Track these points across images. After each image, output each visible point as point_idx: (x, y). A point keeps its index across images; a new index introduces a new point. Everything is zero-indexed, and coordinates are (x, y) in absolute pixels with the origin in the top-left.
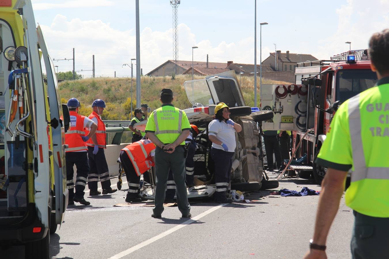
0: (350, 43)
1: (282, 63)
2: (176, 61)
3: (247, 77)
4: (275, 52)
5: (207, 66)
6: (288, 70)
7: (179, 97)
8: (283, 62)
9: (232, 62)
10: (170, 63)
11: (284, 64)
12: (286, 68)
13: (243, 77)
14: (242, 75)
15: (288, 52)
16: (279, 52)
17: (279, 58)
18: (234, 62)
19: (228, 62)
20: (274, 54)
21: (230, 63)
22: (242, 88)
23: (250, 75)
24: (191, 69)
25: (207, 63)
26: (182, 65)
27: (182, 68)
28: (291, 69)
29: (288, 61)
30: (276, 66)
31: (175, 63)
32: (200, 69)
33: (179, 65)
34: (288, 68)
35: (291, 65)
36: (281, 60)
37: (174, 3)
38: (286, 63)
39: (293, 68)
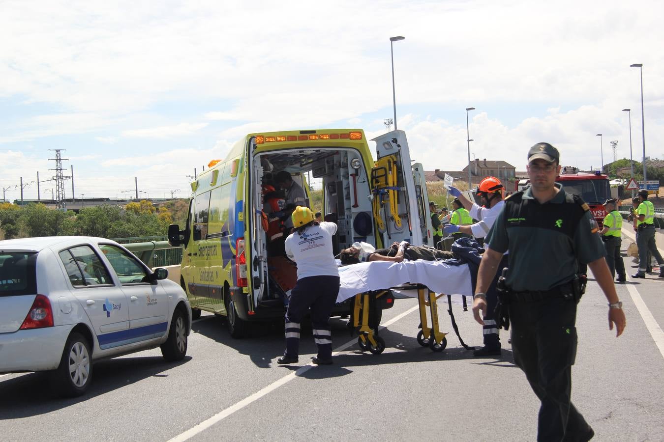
1: (480, 169)
11: (482, 169)
12: (484, 173)
15: (485, 159)
16: (477, 160)
17: (478, 165)
18: (440, 170)
19: (436, 170)
20: (473, 161)
21: (437, 171)
28: (488, 174)
29: (485, 167)
30: (476, 171)
34: (486, 173)
35: (488, 171)
36: (479, 166)
37: (387, 123)
38: (484, 169)
39: (490, 172)
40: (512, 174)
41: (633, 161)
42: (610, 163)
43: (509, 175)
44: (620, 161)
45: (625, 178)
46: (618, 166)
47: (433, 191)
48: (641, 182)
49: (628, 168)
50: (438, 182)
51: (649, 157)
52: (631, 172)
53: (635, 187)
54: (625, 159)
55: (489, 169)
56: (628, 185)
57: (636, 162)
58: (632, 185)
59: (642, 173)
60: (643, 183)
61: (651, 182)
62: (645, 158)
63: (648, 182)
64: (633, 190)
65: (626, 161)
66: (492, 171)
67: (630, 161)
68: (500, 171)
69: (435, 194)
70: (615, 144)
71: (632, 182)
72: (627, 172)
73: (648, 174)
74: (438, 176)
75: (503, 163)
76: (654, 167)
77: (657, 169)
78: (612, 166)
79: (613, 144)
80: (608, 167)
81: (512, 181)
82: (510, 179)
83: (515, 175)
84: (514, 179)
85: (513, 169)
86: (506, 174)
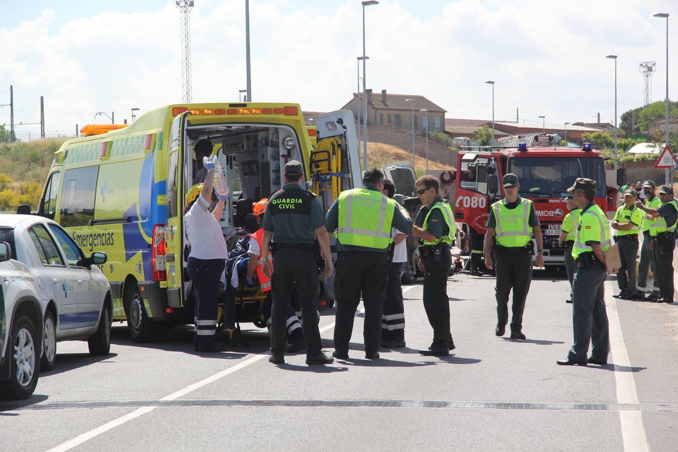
1: (374, 111)
4: (362, 91)
6: (386, 123)
8: (376, 109)
11: (379, 112)
12: (381, 120)
15: (384, 91)
16: (369, 91)
17: (370, 103)
20: (361, 94)
28: (390, 122)
29: (386, 107)
30: (365, 115)
34: (386, 119)
35: (390, 116)
36: (372, 105)
38: (382, 112)
39: (393, 119)
40: (438, 125)
42: (637, 107)
43: (431, 126)
45: (663, 141)
46: (652, 115)
49: (671, 120)
53: (672, 163)
55: (390, 112)
56: (660, 158)
58: (667, 160)
64: (667, 170)
66: (397, 116)
68: (415, 118)
70: (650, 69)
71: (667, 154)
75: (420, 101)
78: (640, 115)
79: (645, 69)
80: (631, 117)
81: (438, 140)
82: (433, 134)
83: (444, 128)
84: (442, 135)
85: (441, 114)
86: (425, 124)
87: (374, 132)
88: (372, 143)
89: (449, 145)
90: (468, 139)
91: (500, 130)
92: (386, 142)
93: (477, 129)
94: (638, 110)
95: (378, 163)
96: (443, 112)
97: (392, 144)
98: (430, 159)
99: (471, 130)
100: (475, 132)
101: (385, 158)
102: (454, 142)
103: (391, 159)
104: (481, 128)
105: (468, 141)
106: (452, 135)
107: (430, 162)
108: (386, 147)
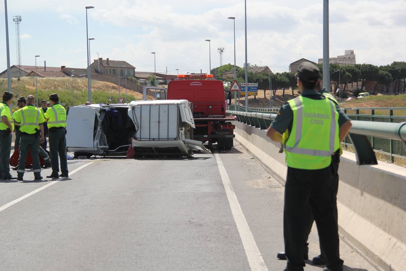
0: (155, 53)
1: (103, 67)
2: (19, 66)
3: (78, 78)
4: (98, 59)
5: (45, 70)
6: (109, 73)
7: (24, 94)
8: (104, 67)
9: (65, 66)
10: (14, 68)
11: (105, 68)
12: (107, 72)
13: (74, 78)
14: (73, 77)
15: (108, 59)
16: (101, 59)
17: (101, 64)
18: (66, 67)
19: (62, 66)
20: (97, 60)
21: (63, 67)
22: (74, 87)
23: (79, 77)
24: (33, 72)
25: (45, 67)
26: (25, 69)
27: (25, 71)
28: (110, 72)
29: (108, 66)
30: (99, 69)
31: (18, 67)
32: (39, 72)
33: (22, 69)
34: (109, 71)
35: (110, 69)
36: (103, 65)
37: (16, 20)
38: (107, 68)
39: (112, 71)
40: (132, 74)
41: (236, 67)
42: (218, 67)
43: (129, 74)
44: (225, 66)
45: (229, 81)
46: (224, 70)
47: (58, 86)
48: (242, 84)
49: (232, 72)
50: (63, 78)
51: (249, 64)
52: (234, 76)
53: (238, 88)
54: (229, 64)
55: (110, 68)
56: (231, 87)
57: (239, 67)
58: (235, 87)
59: (244, 77)
60: (244, 85)
61: (251, 85)
62: (246, 64)
63: (248, 85)
64: (235, 91)
65: (230, 66)
66: (114, 70)
67: (233, 66)
68: (122, 70)
69: (60, 88)
70: (222, 51)
71: (235, 84)
72: (231, 75)
73: (248, 78)
74: (64, 72)
75: (124, 63)
76: (254, 72)
77: (256, 74)
78: (219, 70)
79: (220, 51)
80: (215, 71)
81: (132, 80)
82: (130, 78)
83: (135, 75)
84: (134, 78)
85: (133, 69)
86: (126, 73)
87: (103, 77)
88: (102, 82)
89: (136, 82)
90: (145, 80)
91: (159, 76)
92: (108, 81)
93: (149, 76)
94: (217, 68)
95: (105, 90)
96: (134, 68)
97: (111, 82)
98: (127, 88)
99: (146, 76)
100: (148, 77)
101: (108, 89)
102: (139, 81)
103: (110, 89)
104: (151, 75)
105: (145, 81)
106: (138, 78)
107: (128, 90)
108: (109, 83)
